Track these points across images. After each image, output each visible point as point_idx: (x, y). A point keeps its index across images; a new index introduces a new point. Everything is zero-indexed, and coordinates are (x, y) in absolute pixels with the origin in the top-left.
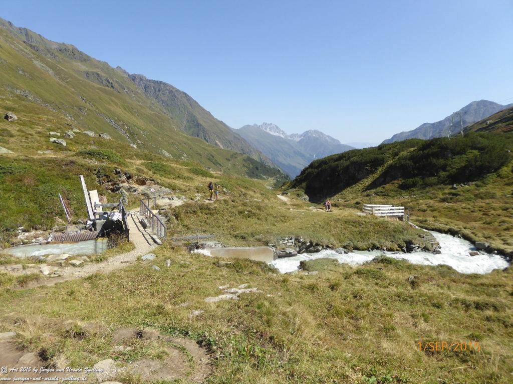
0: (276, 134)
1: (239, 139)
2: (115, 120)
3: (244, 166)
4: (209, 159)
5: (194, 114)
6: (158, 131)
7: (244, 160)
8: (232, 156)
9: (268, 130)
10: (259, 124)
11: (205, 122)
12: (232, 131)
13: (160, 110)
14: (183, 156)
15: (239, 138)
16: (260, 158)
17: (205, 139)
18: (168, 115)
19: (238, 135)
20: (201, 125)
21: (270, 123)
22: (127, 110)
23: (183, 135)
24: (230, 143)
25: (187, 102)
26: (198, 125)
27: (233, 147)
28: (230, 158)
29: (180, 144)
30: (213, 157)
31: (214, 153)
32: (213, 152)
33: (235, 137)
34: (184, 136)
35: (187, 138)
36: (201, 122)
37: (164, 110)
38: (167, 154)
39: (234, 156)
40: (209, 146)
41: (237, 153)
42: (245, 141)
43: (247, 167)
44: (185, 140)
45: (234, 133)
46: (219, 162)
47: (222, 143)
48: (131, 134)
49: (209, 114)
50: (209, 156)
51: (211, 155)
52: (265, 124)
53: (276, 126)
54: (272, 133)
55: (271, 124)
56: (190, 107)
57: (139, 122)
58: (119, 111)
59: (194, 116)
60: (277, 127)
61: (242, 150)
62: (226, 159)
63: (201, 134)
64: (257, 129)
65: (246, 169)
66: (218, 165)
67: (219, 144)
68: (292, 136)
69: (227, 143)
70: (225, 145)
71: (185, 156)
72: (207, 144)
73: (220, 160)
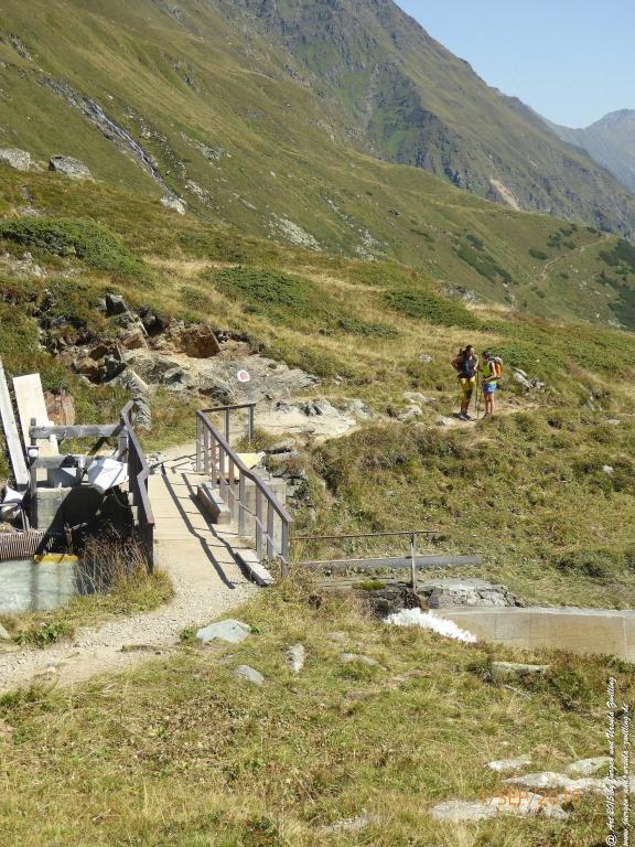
1: (586, 170)
2: (105, 103)
3: (603, 279)
4: (461, 255)
5: (407, 73)
6: (267, 144)
8: (554, 242)
11: (447, 102)
12: (557, 138)
13: (276, 61)
14: (361, 243)
15: (586, 165)
17: (448, 172)
18: (305, 82)
19: (584, 152)
20: (432, 117)
22: (151, 62)
23: (365, 158)
24: (549, 190)
25: (376, 23)
26: (421, 117)
27: (562, 204)
28: (546, 250)
29: (351, 195)
30: (478, 244)
31: (482, 230)
32: (480, 225)
33: (569, 163)
35: (377, 172)
36: (434, 106)
37: (289, 60)
38: (299, 236)
39: (563, 239)
40: (463, 201)
41: (574, 227)
42: (609, 177)
43: (614, 284)
44: (369, 179)
45: (566, 145)
46: (504, 267)
47: (517, 190)
48: (165, 159)
49: (464, 68)
50: (463, 239)
51: (470, 238)
56: (389, 45)
57: (197, 113)
58: (118, 67)
59: (406, 83)
61: (598, 214)
62: (532, 253)
63: (433, 152)
65: (611, 294)
66: (498, 278)
67: (502, 190)
69: (538, 186)
70: (527, 197)
71: (369, 241)
72: (457, 191)
73: (507, 255)
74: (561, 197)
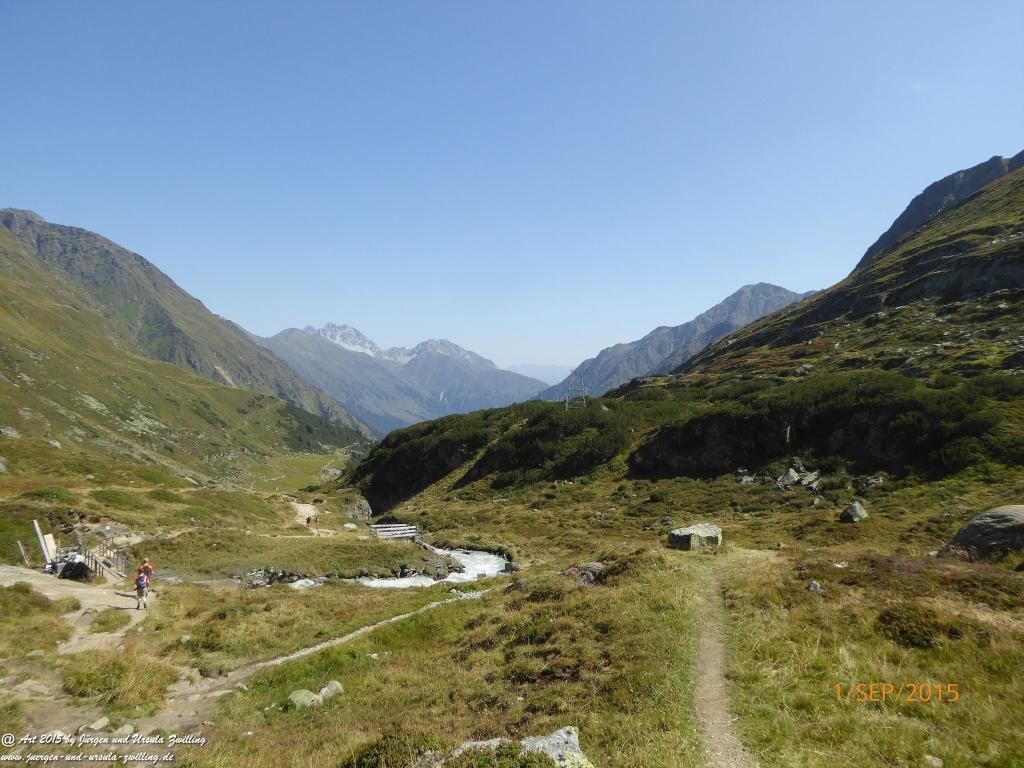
0: (357, 349)
1: (271, 362)
3: (279, 424)
4: (196, 413)
5: (163, 305)
7: (279, 411)
8: (251, 405)
9: (338, 341)
10: (318, 324)
12: (254, 343)
13: (78, 297)
15: (271, 359)
16: (321, 403)
17: (189, 362)
18: (97, 309)
19: (269, 351)
20: (179, 330)
21: (341, 324)
23: (137, 357)
24: (250, 372)
26: (173, 330)
28: (247, 409)
29: (128, 379)
30: (207, 406)
31: (209, 398)
32: (208, 396)
33: (261, 358)
34: (135, 360)
35: (145, 365)
36: (179, 324)
38: (94, 404)
39: (256, 403)
40: (198, 382)
41: (263, 396)
42: (284, 365)
43: (285, 426)
44: (141, 370)
45: (259, 347)
46: (222, 418)
47: (231, 372)
49: (198, 303)
50: (198, 404)
51: (202, 402)
52: (332, 327)
53: (355, 330)
54: (346, 347)
55: (345, 327)
57: (26, 331)
59: (163, 310)
60: (358, 334)
61: (278, 386)
62: (239, 410)
63: (180, 350)
64: (313, 337)
65: (284, 432)
66: (219, 424)
67: (222, 372)
68: (392, 352)
69: (243, 370)
70: (238, 376)
71: (140, 406)
72: (194, 376)
73: (225, 412)
74: (257, 376)
